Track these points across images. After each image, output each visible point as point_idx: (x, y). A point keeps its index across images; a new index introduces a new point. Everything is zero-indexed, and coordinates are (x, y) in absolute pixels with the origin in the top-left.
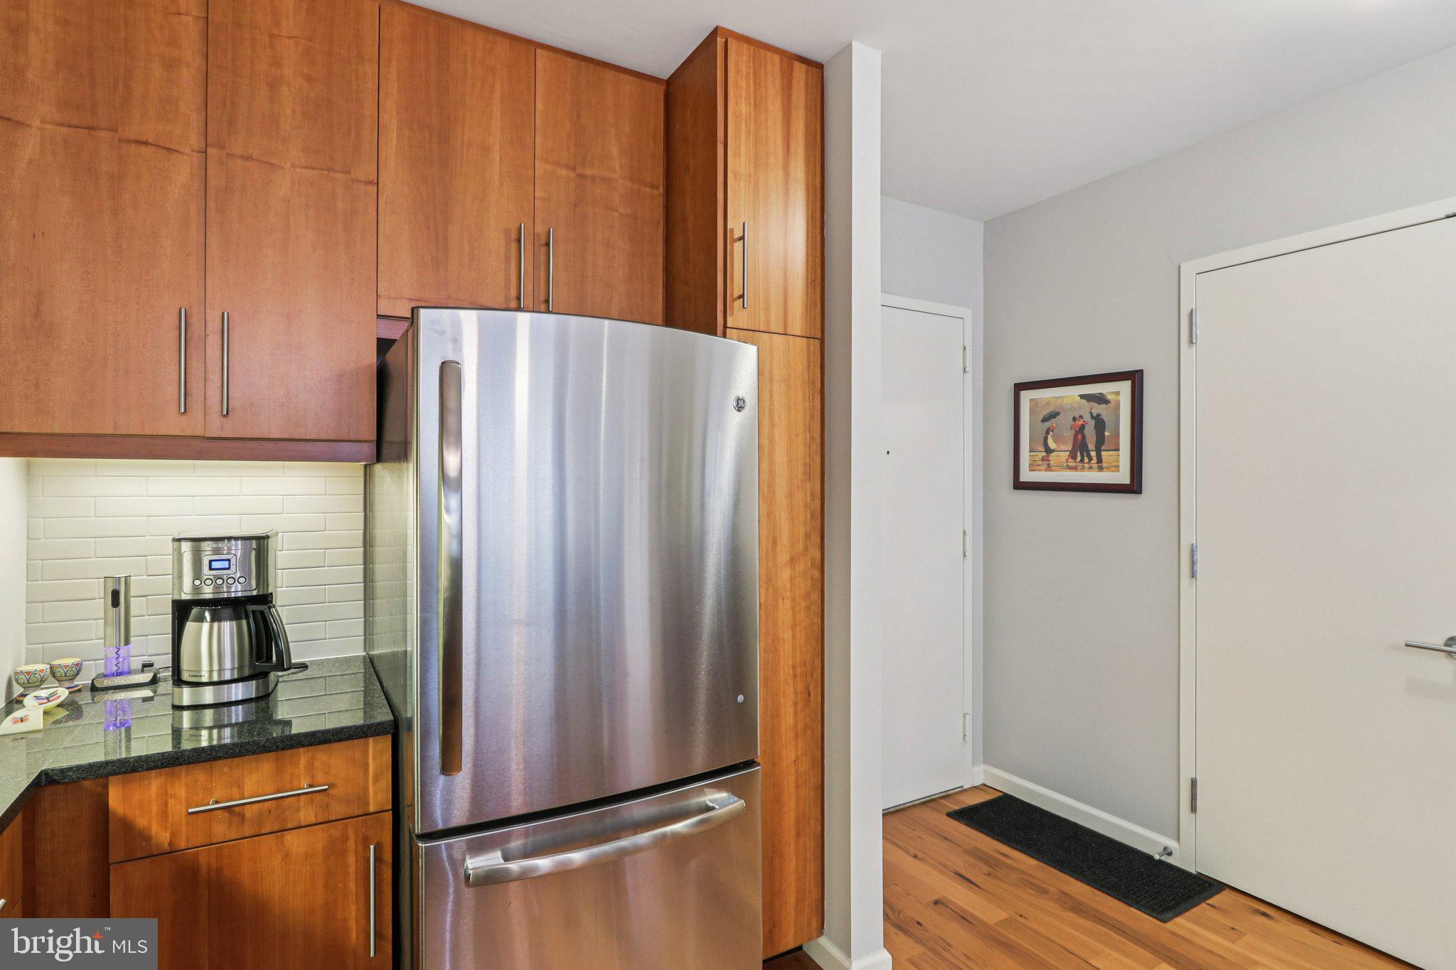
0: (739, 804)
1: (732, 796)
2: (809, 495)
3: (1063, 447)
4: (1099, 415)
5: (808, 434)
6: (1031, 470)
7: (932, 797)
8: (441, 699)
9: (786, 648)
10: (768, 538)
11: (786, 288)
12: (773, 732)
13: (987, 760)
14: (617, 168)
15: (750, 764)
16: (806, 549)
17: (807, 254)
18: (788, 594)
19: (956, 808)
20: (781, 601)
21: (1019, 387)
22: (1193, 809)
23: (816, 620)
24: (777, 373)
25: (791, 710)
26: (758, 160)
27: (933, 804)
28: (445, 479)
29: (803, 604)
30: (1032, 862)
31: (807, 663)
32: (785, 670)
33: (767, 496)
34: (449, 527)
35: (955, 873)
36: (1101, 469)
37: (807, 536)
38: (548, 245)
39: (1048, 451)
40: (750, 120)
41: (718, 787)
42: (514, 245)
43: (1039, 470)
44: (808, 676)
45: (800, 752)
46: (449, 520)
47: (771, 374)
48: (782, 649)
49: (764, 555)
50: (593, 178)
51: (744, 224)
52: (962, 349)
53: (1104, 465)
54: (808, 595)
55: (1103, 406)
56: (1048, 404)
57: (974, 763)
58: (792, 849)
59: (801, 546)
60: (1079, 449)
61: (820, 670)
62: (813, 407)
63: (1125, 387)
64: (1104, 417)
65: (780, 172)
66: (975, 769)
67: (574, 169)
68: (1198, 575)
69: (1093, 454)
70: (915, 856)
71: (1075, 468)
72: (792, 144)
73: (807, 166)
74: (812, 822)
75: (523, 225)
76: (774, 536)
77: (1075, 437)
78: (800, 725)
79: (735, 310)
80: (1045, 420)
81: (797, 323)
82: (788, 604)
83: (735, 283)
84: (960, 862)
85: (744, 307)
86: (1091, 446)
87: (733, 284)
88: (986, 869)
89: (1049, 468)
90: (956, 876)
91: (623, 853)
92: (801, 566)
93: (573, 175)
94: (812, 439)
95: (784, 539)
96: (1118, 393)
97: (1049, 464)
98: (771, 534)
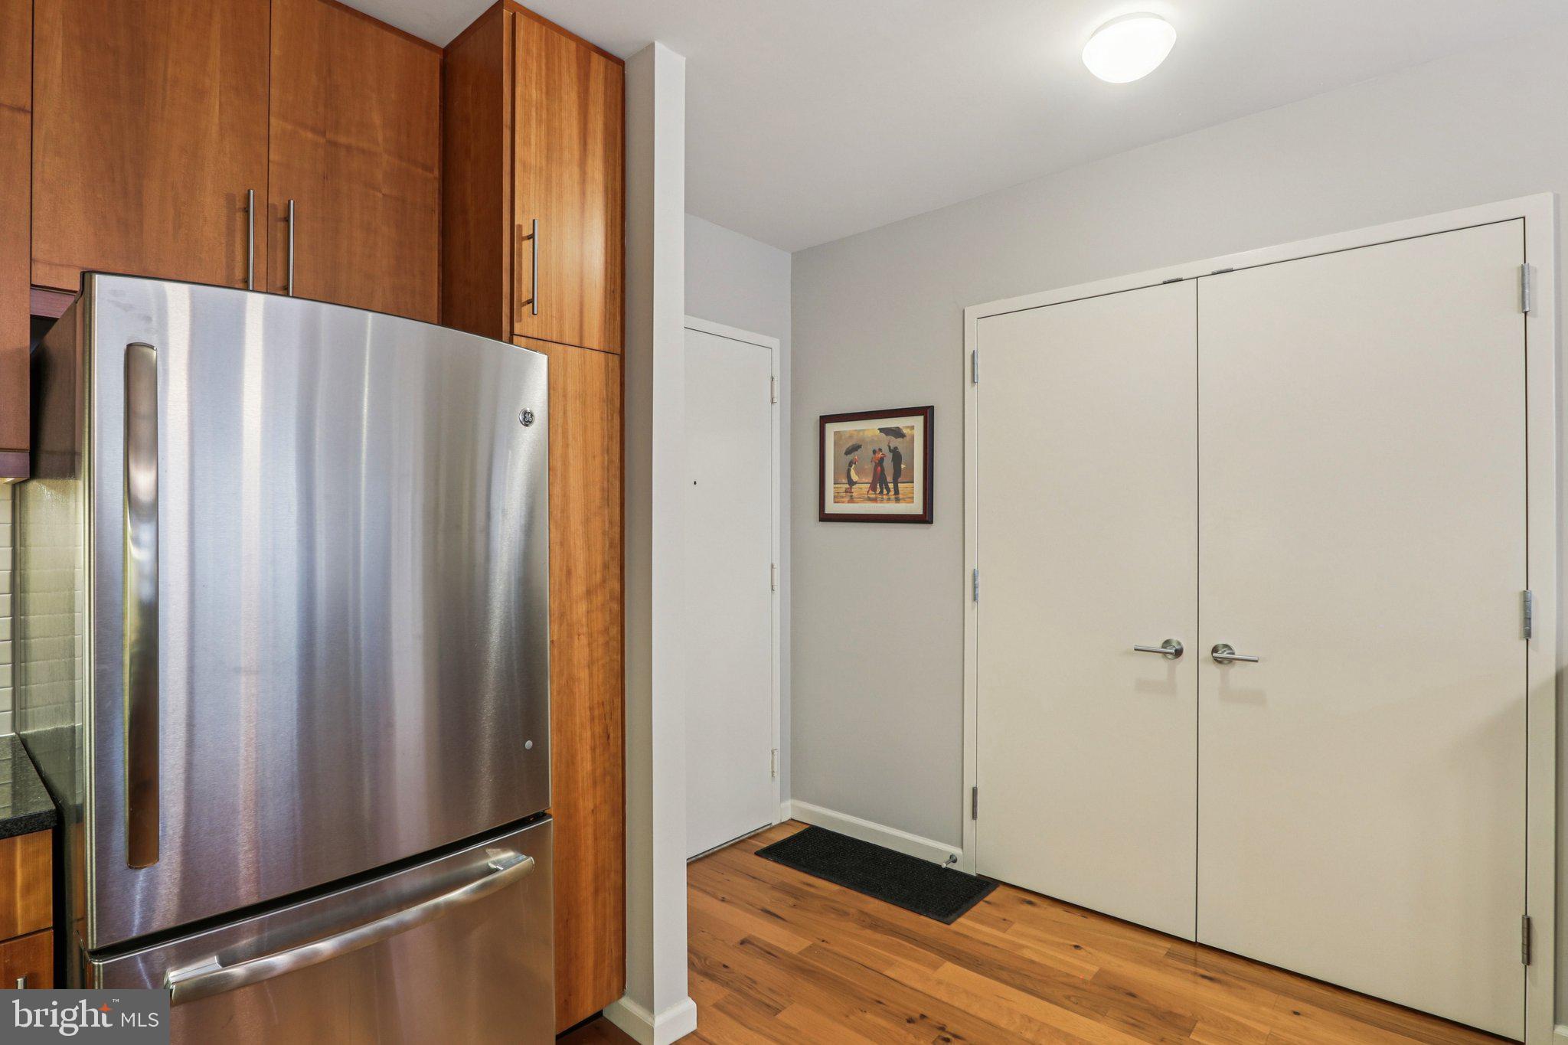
0: (527, 861)
1: (519, 854)
2: (607, 523)
3: (864, 480)
4: (896, 448)
5: (606, 456)
6: (835, 502)
7: (741, 838)
8: (127, 774)
9: (582, 689)
10: (561, 570)
11: (582, 297)
12: (568, 780)
13: (794, 796)
14: (380, 139)
15: (540, 816)
16: (604, 581)
17: (606, 262)
18: (585, 629)
19: (765, 846)
20: (576, 637)
21: (825, 420)
22: (974, 816)
23: (615, 657)
24: (572, 389)
25: (588, 756)
26: (551, 151)
27: (742, 846)
28: (132, 501)
29: (601, 640)
30: (835, 888)
31: (605, 703)
32: (581, 713)
33: (560, 520)
34: (139, 564)
35: (762, 910)
36: (897, 500)
37: (606, 566)
38: (287, 220)
39: (851, 483)
40: (541, 106)
41: (503, 846)
42: (239, 217)
43: (843, 502)
44: (607, 716)
45: (598, 800)
46: (139, 555)
47: (565, 390)
48: (577, 690)
49: (557, 587)
50: (349, 148)
51: (534, 221)
52: (770, 379)
53: (901, 496)
54: (606, 630)
55: (900, 440)
56: (851, 437)
57: (782, 799)
58: (590, 909)
59: (598, 577)
60: (879, 481)
61: (620, 710)
62: (612, 427)
63: (918, 422)
64: (901, 450)
65: (576, 170)
66: (783, 805)
67: (324, 134)
68: (979, 598)
69: (891, 486)
70: (723, 900)
71: (875, 500)
72: (590, 141)
73: (606, 168)
74: (612, 875)
75: (252, 191)
76: (567, 566)
77: (875, 470)
78: (599, 772)
79: (524, 317)
80: (848, 452)
81: (595, 335)
82: (584, 640)
83: (523, 286)
84: (767, 898)
85: (533, 313)
86: (889, 479)
87: (521, 287)
88: (792, 901)
89: (852, 500)
90: (762, 913)
91: (386, 933)
92: (599, 599)
93: (322, 140)
94: (611, 461)
95: (580, 570)
96: (912, 428)
97: (851, 496)
98: (565, 564)
